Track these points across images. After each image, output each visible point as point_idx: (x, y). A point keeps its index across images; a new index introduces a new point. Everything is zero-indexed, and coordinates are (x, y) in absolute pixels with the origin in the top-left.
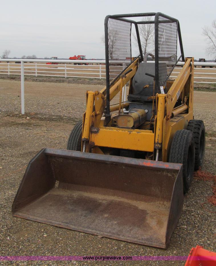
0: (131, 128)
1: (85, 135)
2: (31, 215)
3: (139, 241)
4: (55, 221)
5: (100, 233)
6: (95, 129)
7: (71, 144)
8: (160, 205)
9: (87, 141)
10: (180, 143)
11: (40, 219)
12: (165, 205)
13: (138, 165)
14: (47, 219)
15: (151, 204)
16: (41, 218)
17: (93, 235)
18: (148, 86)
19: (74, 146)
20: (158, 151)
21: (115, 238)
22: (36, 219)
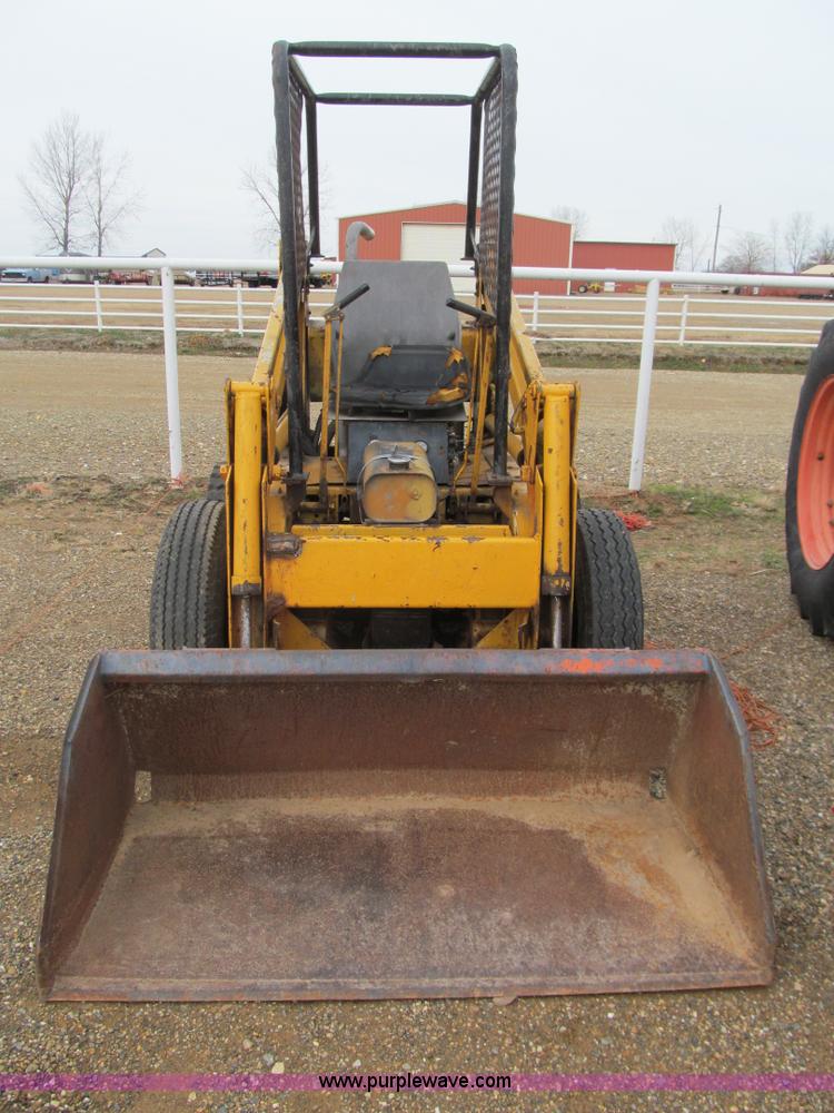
0: (425, 522)
1: (243, 572)
2: (139, 974)
3: (658, 977)
4: (268, 974)
5: (494, 982)
6: (283, 542)
7: (174, 611)
8: (589, 797)
9: (256, 596)
10: (620, 565)
11: (194, 987)
12: (606, 795)
13: (544, 673)
14: (225, 976)
15: (555, 796)
16: (192, 977)
17: (466, 1000)
18: (386, 351)
19: (192, 617)
20: (557, 603)
21: (564, 992)
22: (174, 991)
